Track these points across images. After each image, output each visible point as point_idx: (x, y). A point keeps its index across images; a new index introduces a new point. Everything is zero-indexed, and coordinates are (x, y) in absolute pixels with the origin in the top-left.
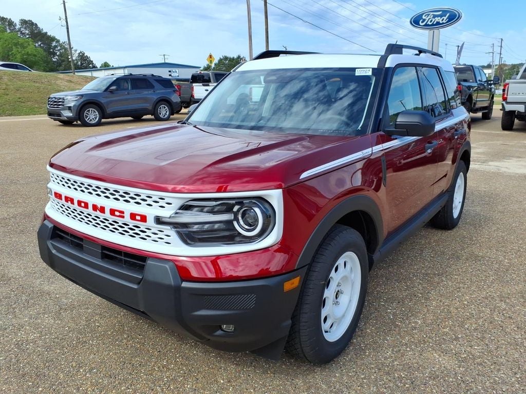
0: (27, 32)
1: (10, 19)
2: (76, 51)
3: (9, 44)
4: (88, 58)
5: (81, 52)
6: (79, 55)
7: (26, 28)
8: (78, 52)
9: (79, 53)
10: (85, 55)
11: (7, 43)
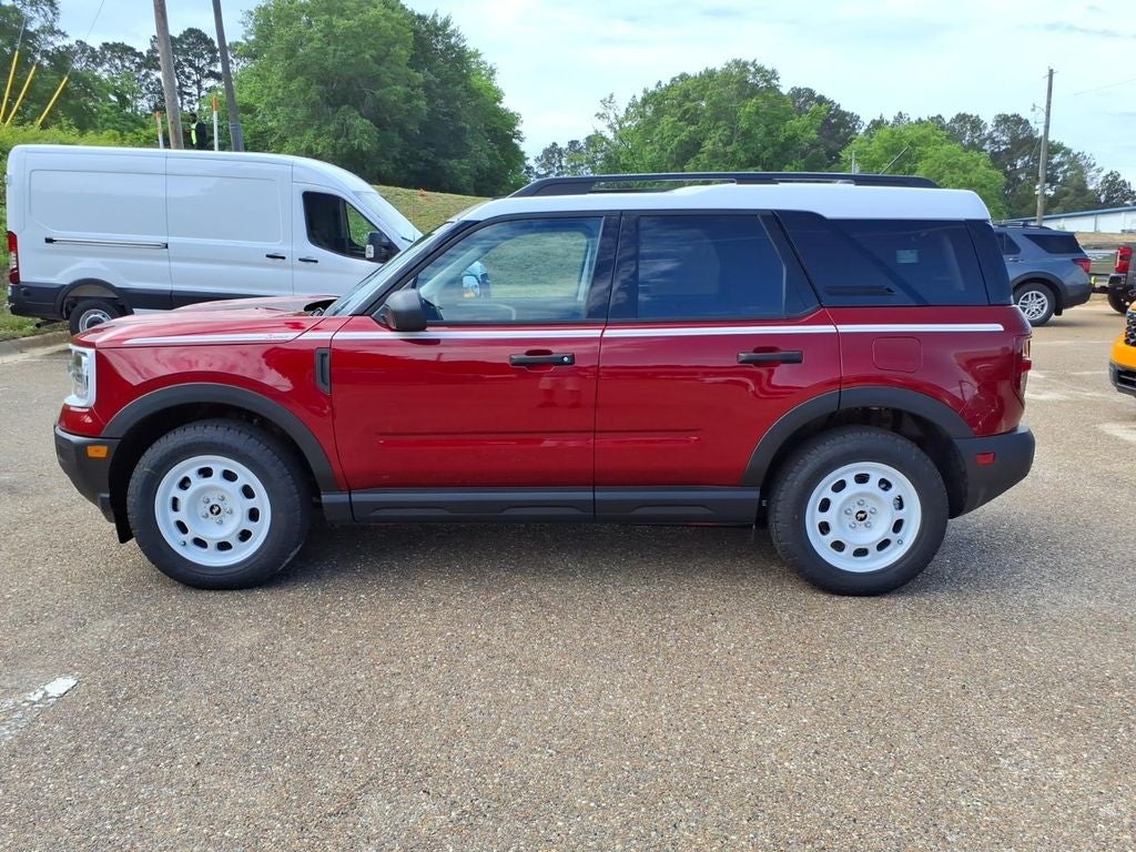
0: (1004, 138)
1: (978, 116)
2: (1099, 171)
3: (939, 167)
4: (1125, 186)
5: (1111, 173)
6: (1106, 180)
7: (1003, 132)
8: (1103, 174)
9: (1107, 176)
10: (1121, 179)
11: (937, 164)
